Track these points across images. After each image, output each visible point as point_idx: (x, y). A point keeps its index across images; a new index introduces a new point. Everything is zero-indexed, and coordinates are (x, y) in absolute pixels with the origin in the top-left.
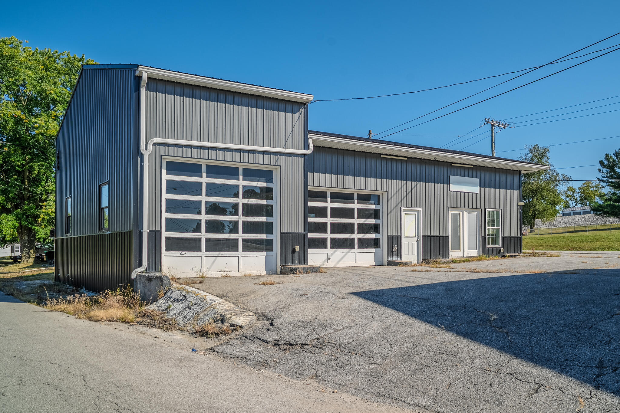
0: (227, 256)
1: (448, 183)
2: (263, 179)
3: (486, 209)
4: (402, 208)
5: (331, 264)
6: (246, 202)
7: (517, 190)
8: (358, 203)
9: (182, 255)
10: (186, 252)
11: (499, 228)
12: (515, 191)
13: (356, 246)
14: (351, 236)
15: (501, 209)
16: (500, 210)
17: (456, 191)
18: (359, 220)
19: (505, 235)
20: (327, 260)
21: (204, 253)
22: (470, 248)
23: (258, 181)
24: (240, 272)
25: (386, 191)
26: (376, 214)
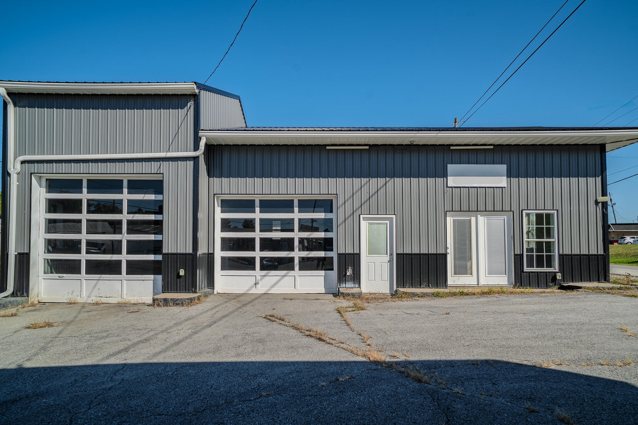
0: (109, 280)
1: (445, 175)
2: (151, 190)
3: (522, 211)
4: (361, 216)
5: (260, 289)
6: (130, 218)
7: (595, 176)
8: (299, 212)
9: (60, 278)
10: (65, 275)
11: (554, 240)
12: (591, 180)
13: (297, 267)
14: (288, 254)
15: (557, 210)
16: (556, 212)
17: (460, 187)
18: (300, 233)
19: (567, 251)
20: (255, 284)
21: (83, 276)
22: (491, 272)
23: (145, 193)
24: (123, 298)
25: (335, 193)
26: (327, 225)
